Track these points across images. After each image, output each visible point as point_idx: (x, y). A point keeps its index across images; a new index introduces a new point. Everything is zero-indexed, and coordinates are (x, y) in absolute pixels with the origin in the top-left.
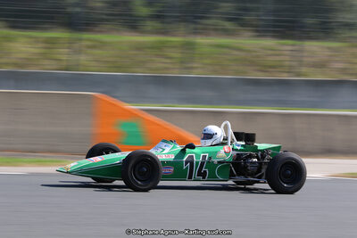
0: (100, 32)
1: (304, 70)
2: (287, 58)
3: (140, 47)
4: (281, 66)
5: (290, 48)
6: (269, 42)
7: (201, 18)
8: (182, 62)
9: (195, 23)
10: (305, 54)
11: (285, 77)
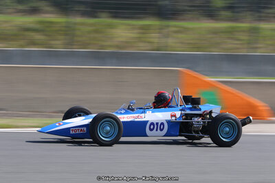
0: (184, 20)
7: (264, 8)
8: (249, 43)
9: (260, 12)
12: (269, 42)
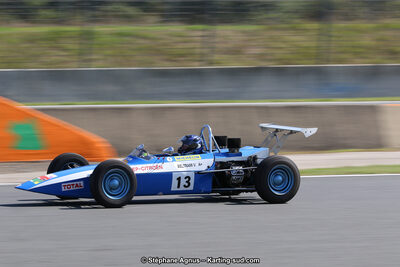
1: (216, 57)
2: (198, 45)
3: (32, 39)
4: (191, 54)
5: (200, 33)
6: (177, 28)
7: (100, 3)
8: (80, 54)
9: (93, 9)
10: (217, 40)
11: (196, 66)
12: (109, 52)
